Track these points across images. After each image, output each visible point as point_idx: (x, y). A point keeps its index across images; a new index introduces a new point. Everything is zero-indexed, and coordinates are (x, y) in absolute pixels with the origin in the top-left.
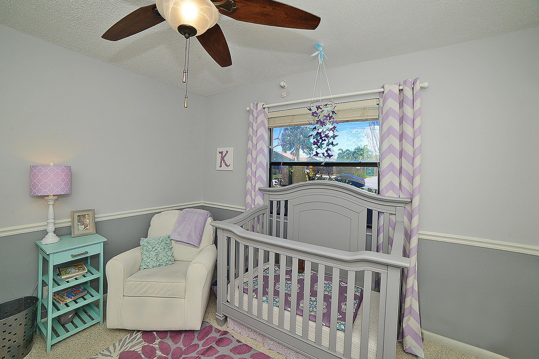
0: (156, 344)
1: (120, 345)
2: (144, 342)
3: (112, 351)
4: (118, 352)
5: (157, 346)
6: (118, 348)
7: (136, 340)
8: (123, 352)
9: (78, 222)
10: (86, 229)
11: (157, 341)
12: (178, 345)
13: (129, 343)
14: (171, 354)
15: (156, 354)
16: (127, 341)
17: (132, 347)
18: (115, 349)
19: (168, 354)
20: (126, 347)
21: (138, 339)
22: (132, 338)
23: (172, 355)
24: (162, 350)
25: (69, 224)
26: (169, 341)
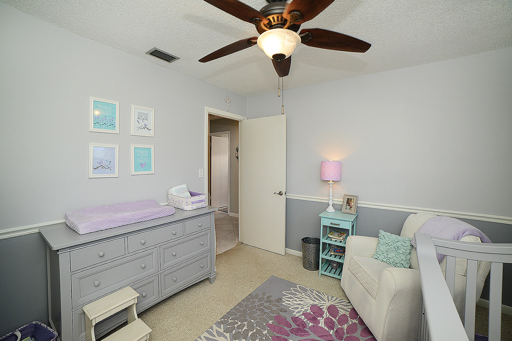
0: (352, 321)
1: (338, 302)
2: (348, 313)
3: (332, 300)
4: (333, 303)
5: (350, 323)
6: (336, 302)
7: (347, 307)
8: (334, 306)
9: (347, 203)
10: (350, 210)
11: (355, 321)
12: (360, 338)
13: (343, 305)
14: (348, 335)
15: (343, 326)
16: (344, 303)
17: (341, 308)
18: (335, 300)
19: (347, 333)
20: (339, 305)
21: (348, 308)
22: (347, 304)
23: (348, 337)
24: (349, 327)
25: (342, 203)
26: (360, 329)
